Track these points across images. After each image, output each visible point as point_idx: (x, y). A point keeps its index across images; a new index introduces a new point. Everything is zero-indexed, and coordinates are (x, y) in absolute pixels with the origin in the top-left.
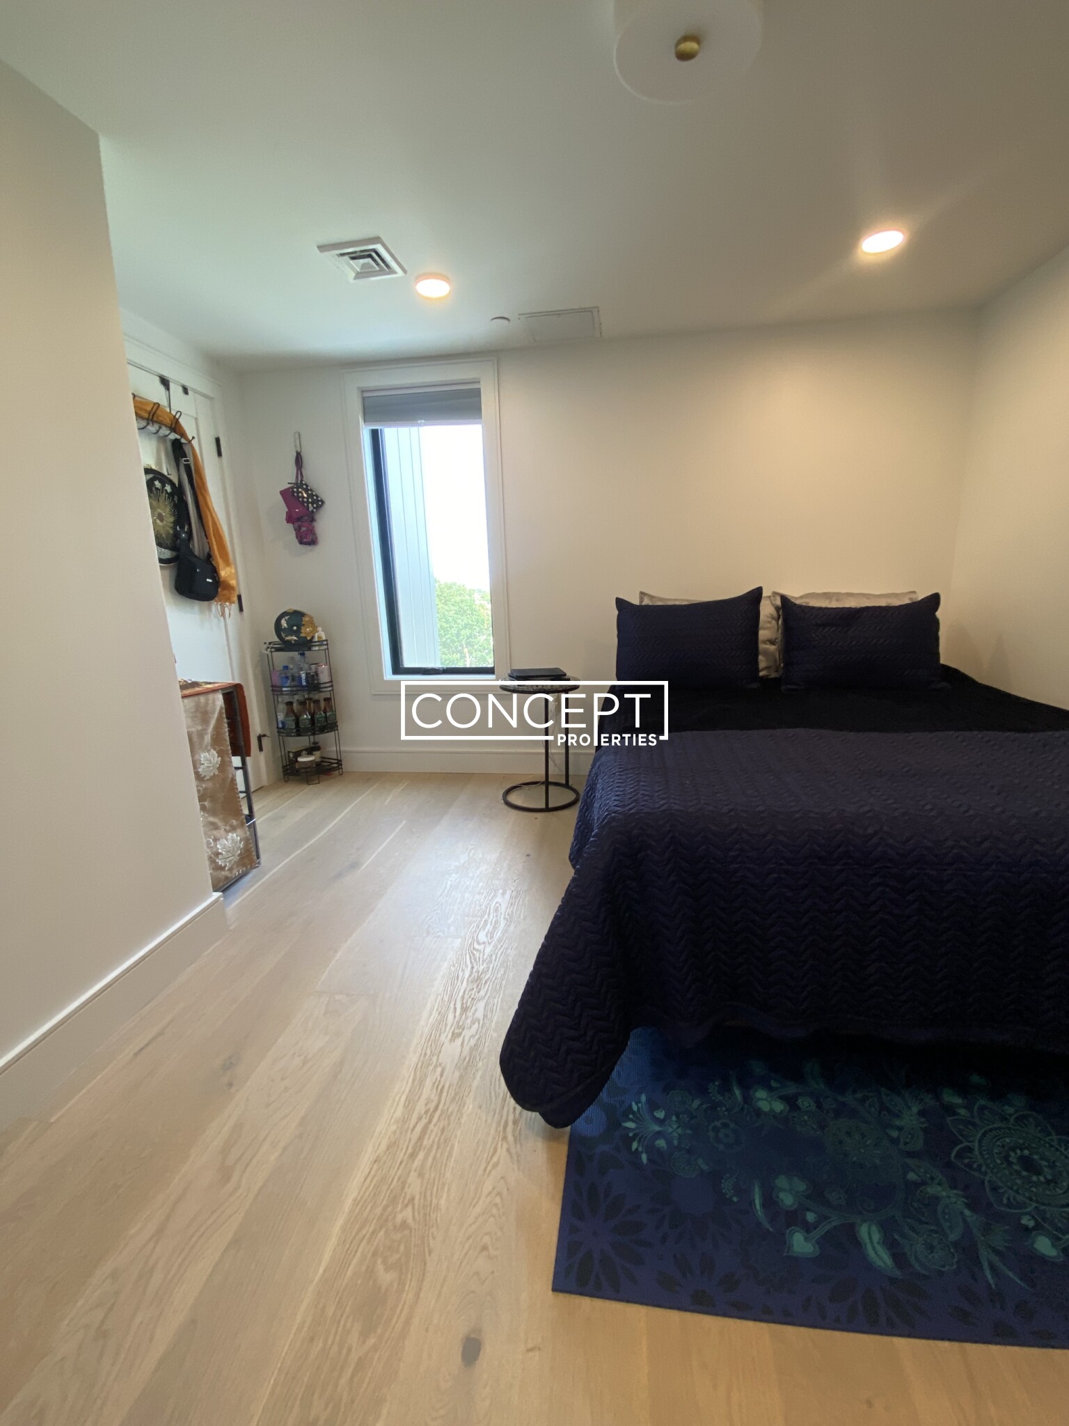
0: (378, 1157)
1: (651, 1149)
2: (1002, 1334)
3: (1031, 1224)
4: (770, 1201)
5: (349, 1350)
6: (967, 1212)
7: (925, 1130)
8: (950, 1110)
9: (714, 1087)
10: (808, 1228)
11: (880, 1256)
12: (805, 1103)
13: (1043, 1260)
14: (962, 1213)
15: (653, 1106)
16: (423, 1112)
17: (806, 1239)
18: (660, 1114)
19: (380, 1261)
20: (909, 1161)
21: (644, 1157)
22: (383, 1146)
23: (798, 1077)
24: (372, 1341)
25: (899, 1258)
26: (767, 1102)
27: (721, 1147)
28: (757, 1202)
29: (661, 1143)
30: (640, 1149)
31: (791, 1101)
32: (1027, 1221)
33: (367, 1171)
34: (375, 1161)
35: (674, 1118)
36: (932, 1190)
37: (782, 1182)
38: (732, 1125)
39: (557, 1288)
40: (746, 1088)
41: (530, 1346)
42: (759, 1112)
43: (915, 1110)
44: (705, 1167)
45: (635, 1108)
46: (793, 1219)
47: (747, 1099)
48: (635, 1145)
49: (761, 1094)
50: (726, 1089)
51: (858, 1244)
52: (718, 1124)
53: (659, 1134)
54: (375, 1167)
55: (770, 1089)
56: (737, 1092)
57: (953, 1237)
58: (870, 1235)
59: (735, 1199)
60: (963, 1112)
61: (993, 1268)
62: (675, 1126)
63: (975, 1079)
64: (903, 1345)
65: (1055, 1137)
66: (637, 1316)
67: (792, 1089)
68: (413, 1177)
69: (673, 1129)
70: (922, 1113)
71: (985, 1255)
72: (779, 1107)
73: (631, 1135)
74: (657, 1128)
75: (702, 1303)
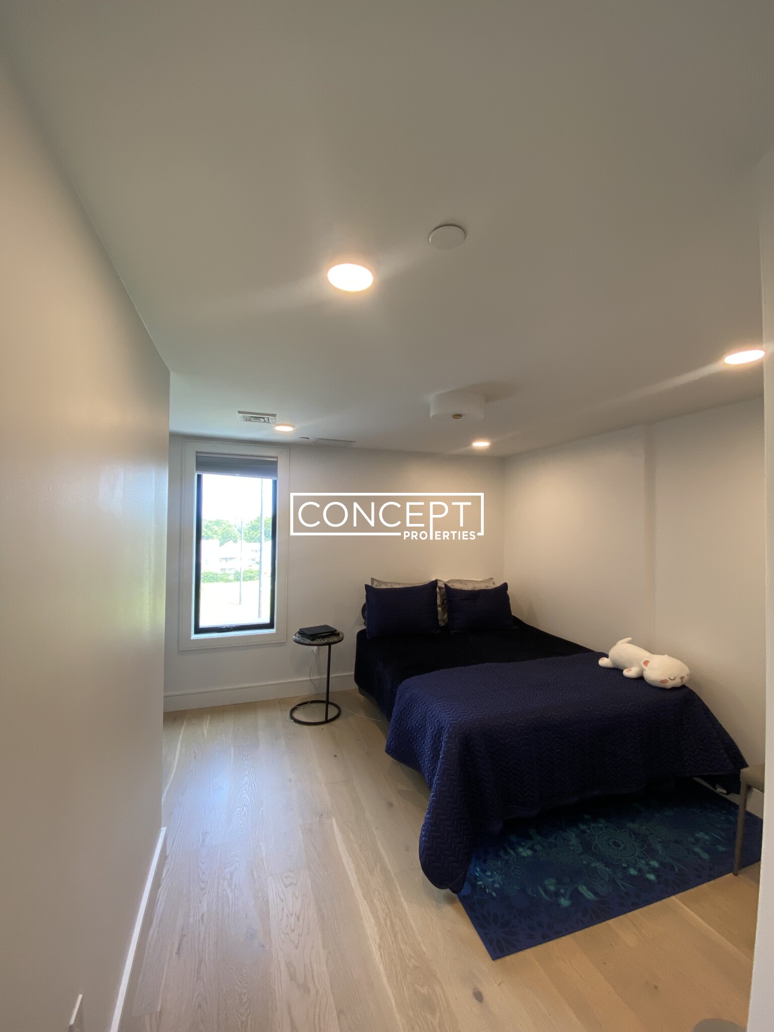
0: (379, 945)
1: (495, 890)
3: (626, 865)
4: (546, 891)
5: (432, 1023)
6: (607, 869)
7: (580, 843)
8: (584, 832)
9: (502, 853)
10: (563, 895)
11: (589, 895)
12: (538, 847)
13: (634, 877)
14: (605, 870)
15: (484, 871)
16: (384, 915)
17: (565, 900)
18: (489, 873)
19: (416, 985)
20: (582, 857)
21: (494, 894)
22: (378, 941)
23: (530, 838)
24: (438, 1014)
25: (595, 893)
26: (525, 852)
27: (519, 877)
28: (543, 894)
29: (496, 885)
30: (490, 891)
31: (531, 848)
32: (625, 865)
33: (379, 954)
34: (380, 948)
35: (495, 873)
36: (593, 865)
37: (547, 882)
38: (518, 867)
39: (493, 959)
40: (514, 849)
41: (498, 984)
42: (523, 857)
43: (574, 836)
44: (517, 888)
45: (477, 875)
46: (557, 894)
47: (517, 854)
48: (487, 890)
49: (521, 850)
50: (507, 853)
51: (582, 894)
52: (512, 868)
53: (494, 882)
54: (382, 950)
55: (523, 846)
56: (512, 852)
57: (607, 879)
58: (583, 889)
59: (535, 896)
60: (588, 831)
61: (622, 885)
62: (497, 876)
63: (587, 817)
64: (611, 922)
65: (618, 831)
66: (528, 954)
67: (530, 843)
68: (403, 947)
69: (497, 878)
70: (577, 836)
71: (618, 882)
72: (529, 852)
73: (483, 887)
74: (491, 880)
75: (546, 938)
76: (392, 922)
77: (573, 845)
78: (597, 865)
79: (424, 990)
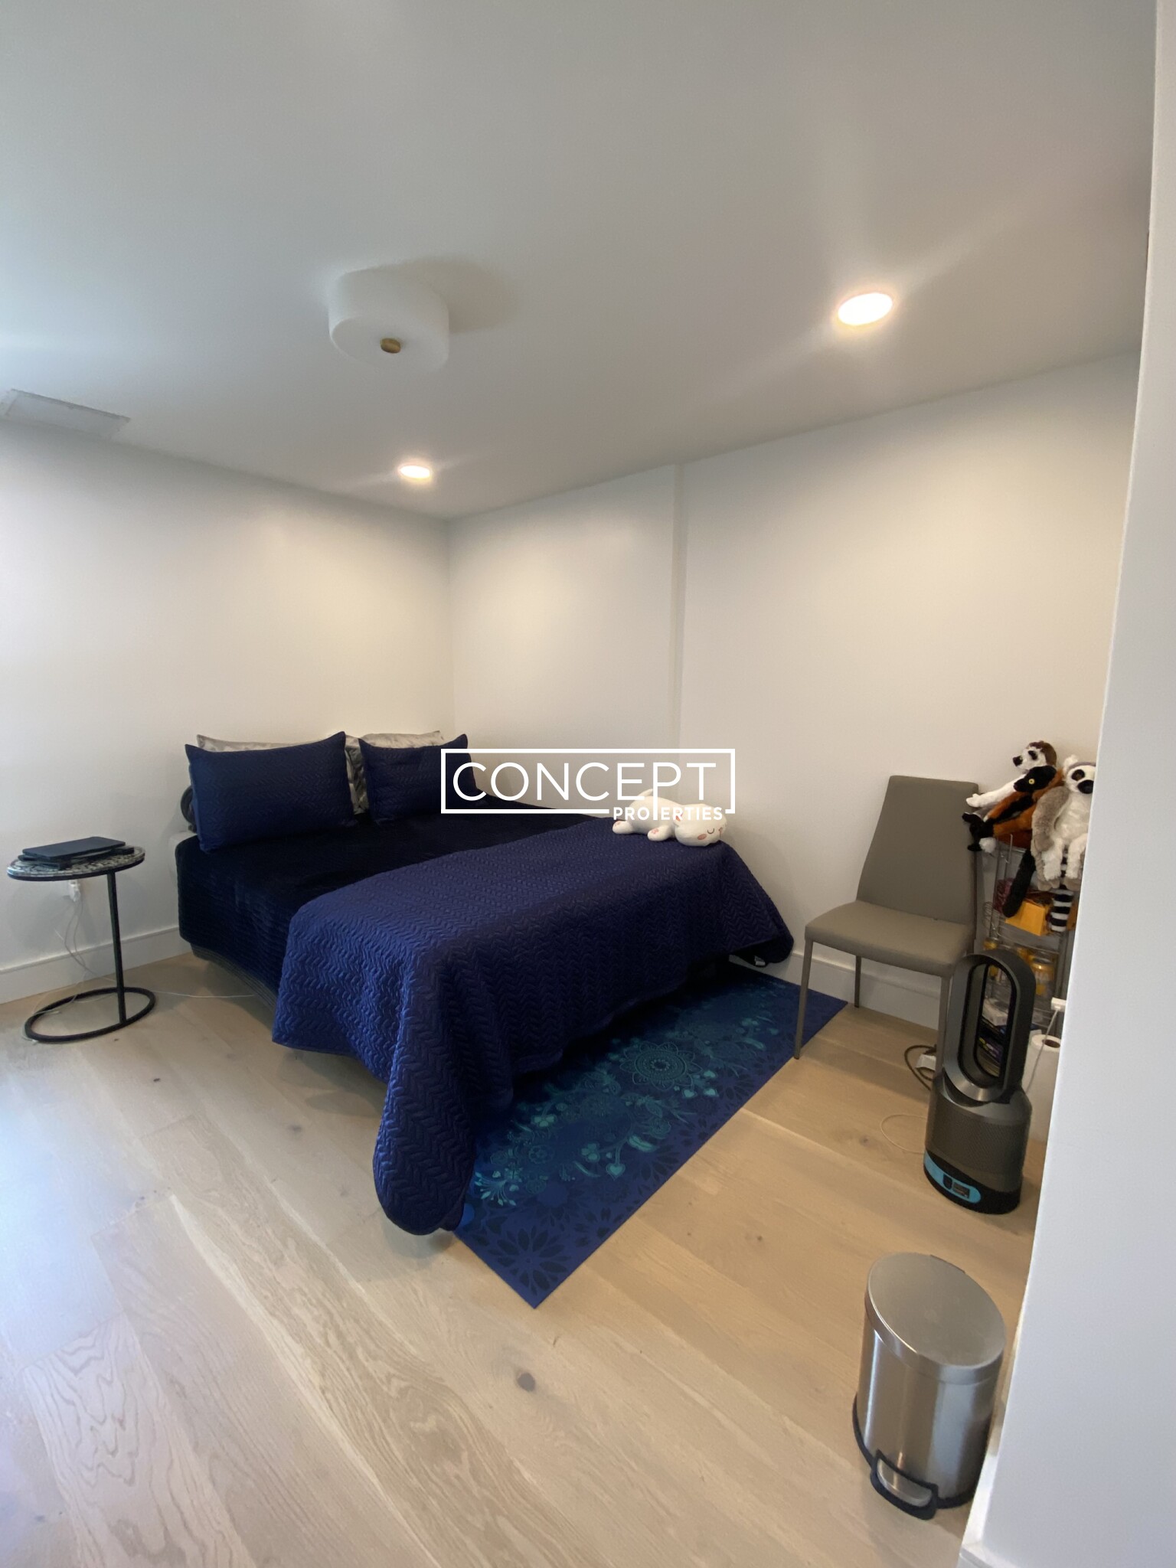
0: (321, 1388)
1: (511, 1195)
2: (704, 1137)
3: (678, 1089)
4: (588, 1165)
5: (457, 1477)
6: (657, 1102)
7: (616, 1079)
8: (616, 1063)
9: (510, 1135)
10: (612, 1161)
11: (645, 1147)
12: (561, 1107)
13: (691, 1100)
14: (656, 1104)
15: (488, 1174)
16: (322, 1329)
17: (616, 1166)
18: (497, 1174)
19: (412, 1424)
20: (622, 1098)
21: (513, 1203)
22: (317, 1380)
23: (547, 1097)
24: (465, 1455)
25: (653, 1141)
26: (544, 1121)
27: (544, 1162)
28: (584, 1171)
29: (513, 1188)
30: (505, 1201)
31: (553, 1111)
32: (677, 1089)
33: (325, 1405)
34: (323, 1392)
35: (507, 1170)
36: (640, 1102)
37: (585, 1152)
38: (539, 1147)
39: (535, 1305)
40: (527, 1122)
41: (552, 1341)
42: (545, 1129)
43: (605, 1073)
44: (546, 1178)
45: (478, 1184)
46: (604, 1163)
47: (534, 1128)
48: (500, 1202)
49: (537, 1120)
50: (518, 1132)
51: (635, 1150)
52: (530, 1153)
53: (507, 1185)
54: (329, 1396)
55: (539, 1114)
56: (525, 1128)
57: (661, 1116)
58: (635, 1141)
59: (574, 1179)
60: (622, 1060)
61: (681, 1116)
62: (511, 1173)
63: (615, 1041)
64: (680, 1172)
65: (658, 1047)
66: (584, 1270)
67: (548, 1106)
68: (370, 1366)
69: (512, 1175)
70: (609, 1072)
71: (675, 1113)
72: (551, 1119)
73: (492, 1199)
74: (503, 1183)
75: (604, 1234)
76: (340, 1335)
77: (607, 1087)
78: (644, 1101)
79: (430, 1424)
